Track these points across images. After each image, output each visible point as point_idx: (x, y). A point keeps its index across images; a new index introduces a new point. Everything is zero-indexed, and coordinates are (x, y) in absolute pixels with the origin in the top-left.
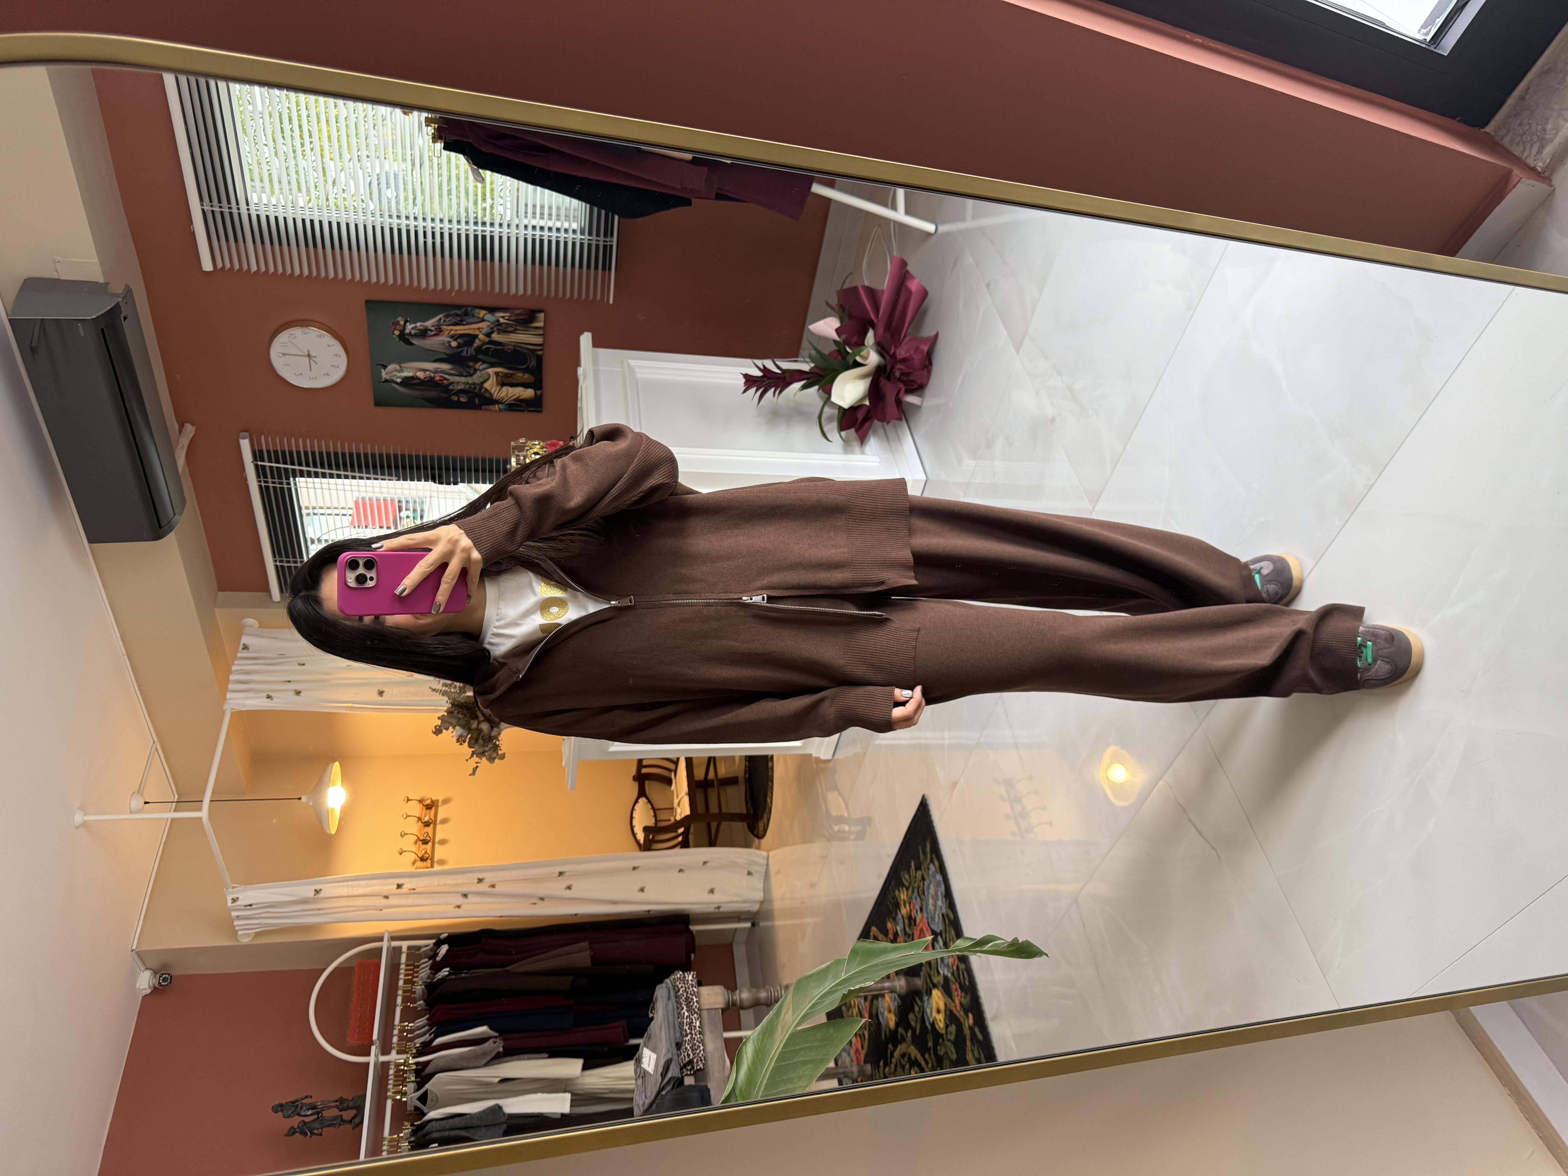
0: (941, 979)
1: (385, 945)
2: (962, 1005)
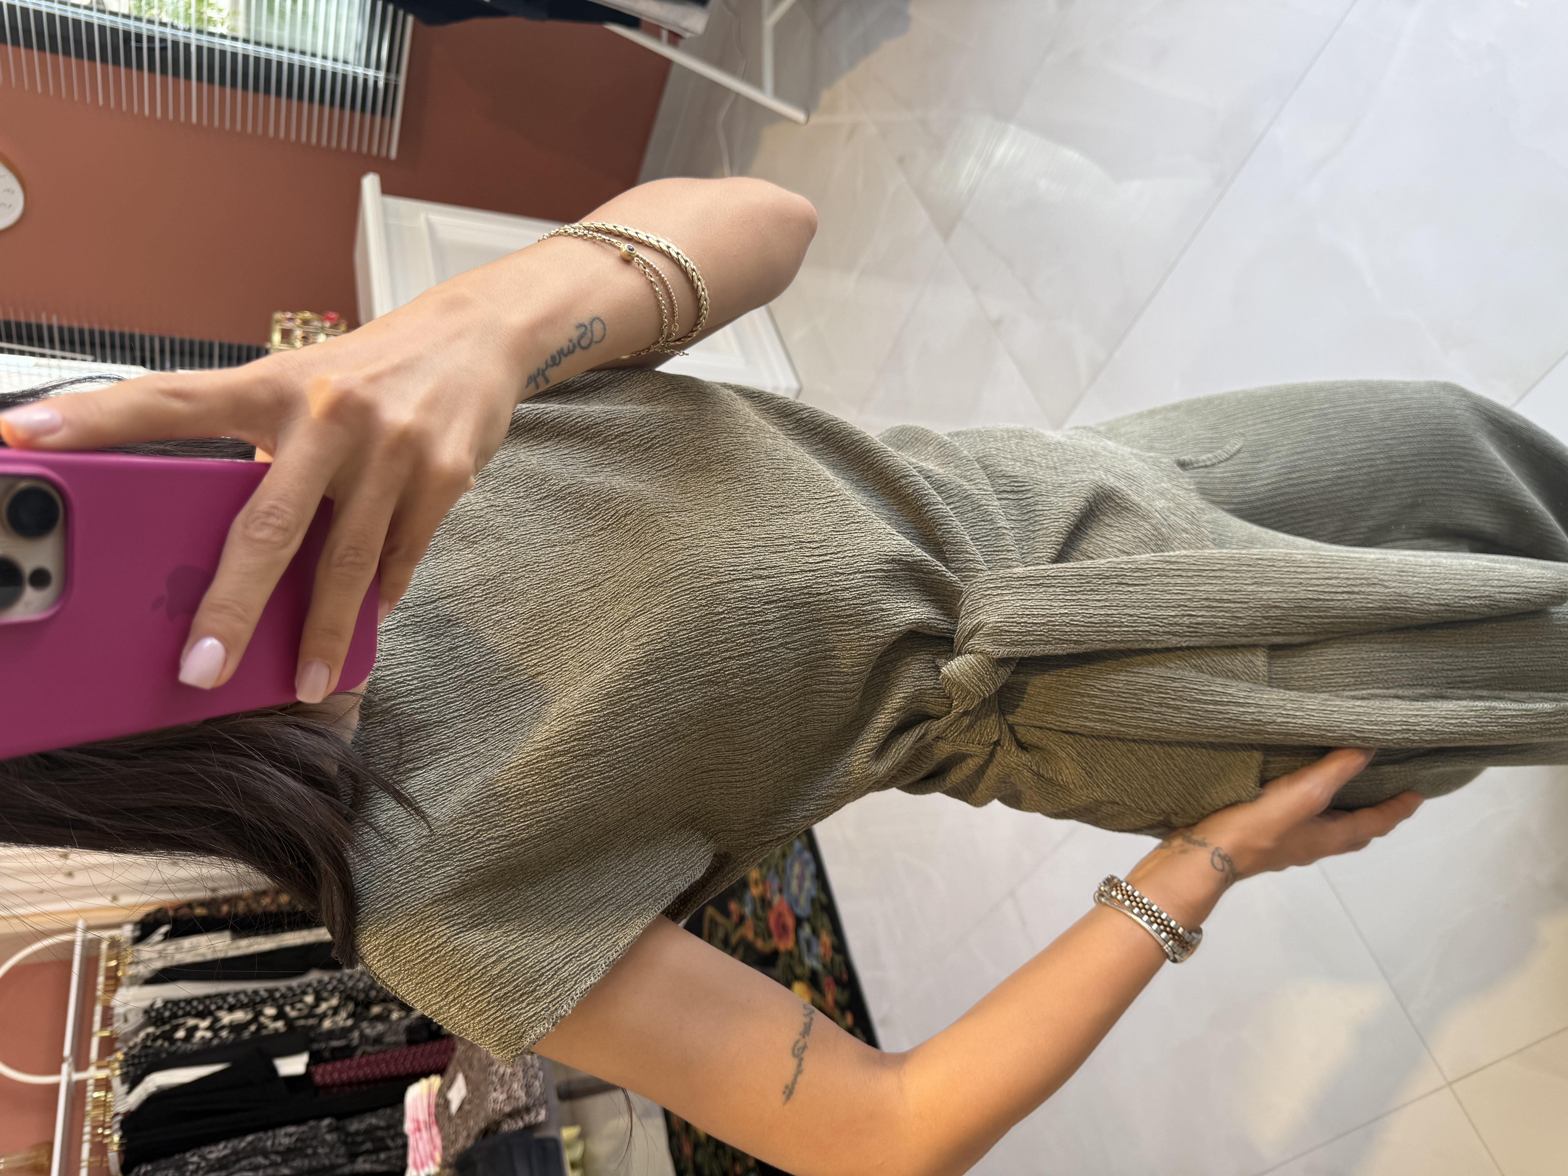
0: (807, 971)
1: (78, 937)
2: (837, 1003)
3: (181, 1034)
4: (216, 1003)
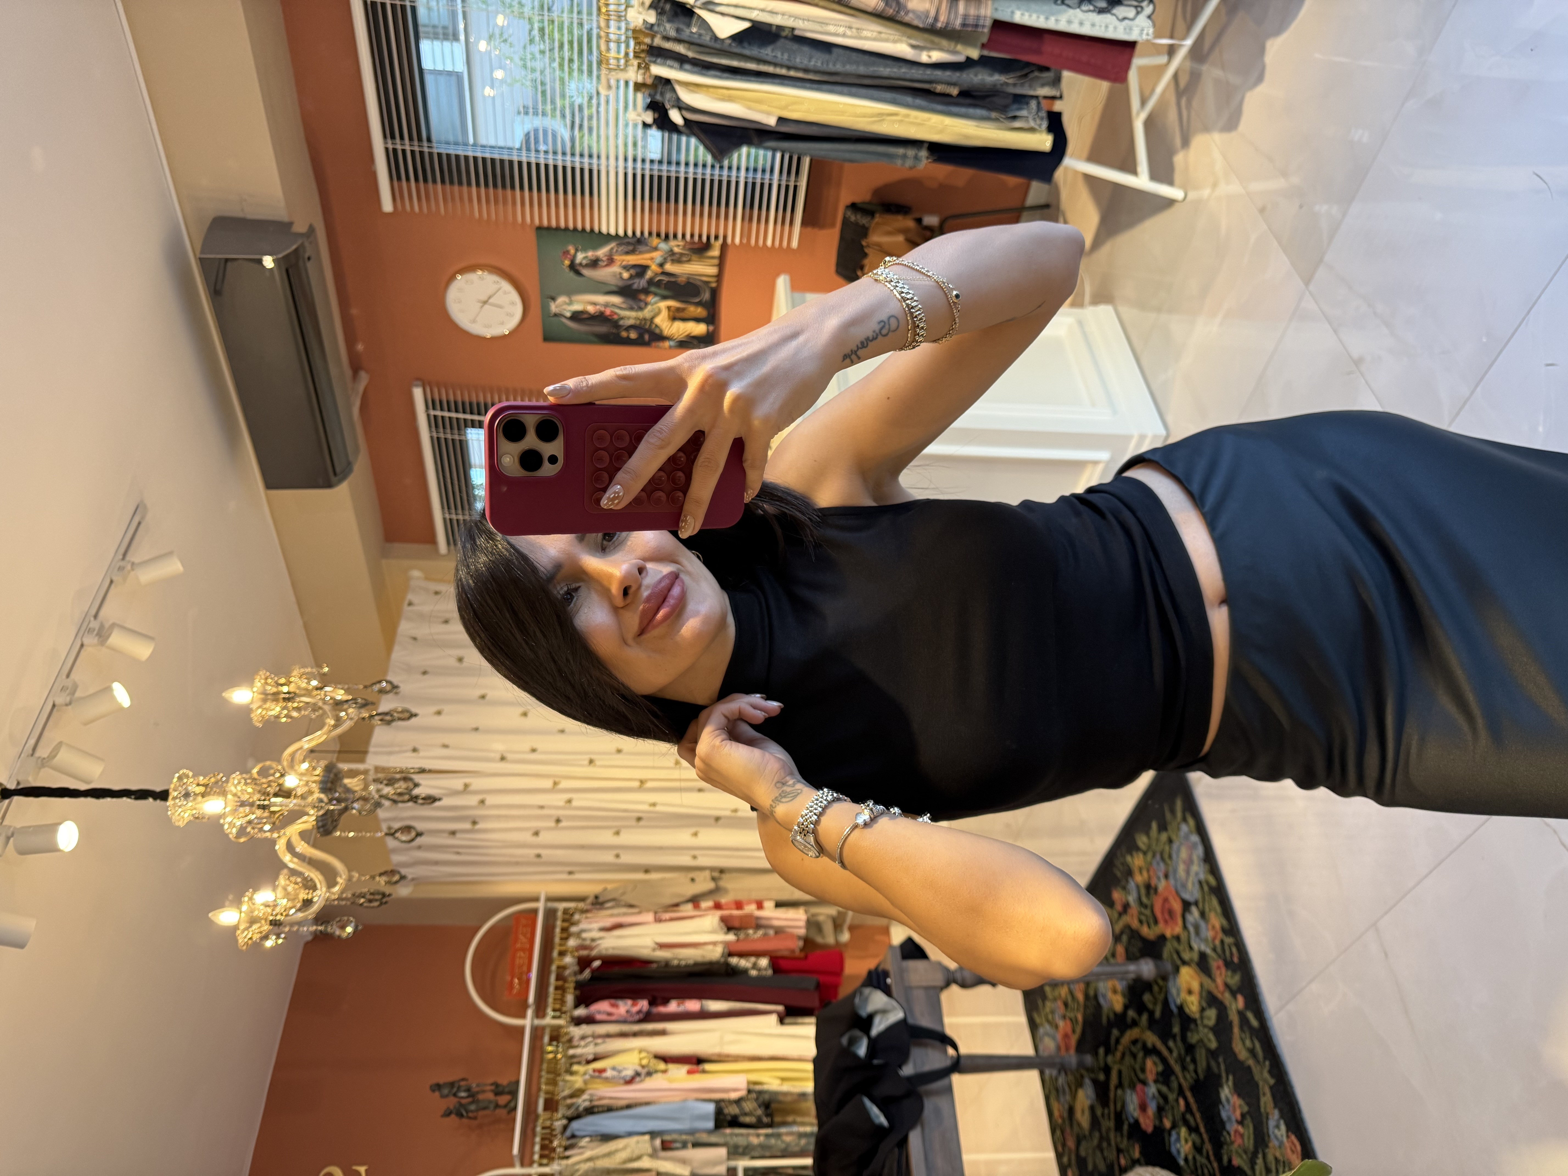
0: (1196, 957)
1: (541, 906)
2: (1227, 985)
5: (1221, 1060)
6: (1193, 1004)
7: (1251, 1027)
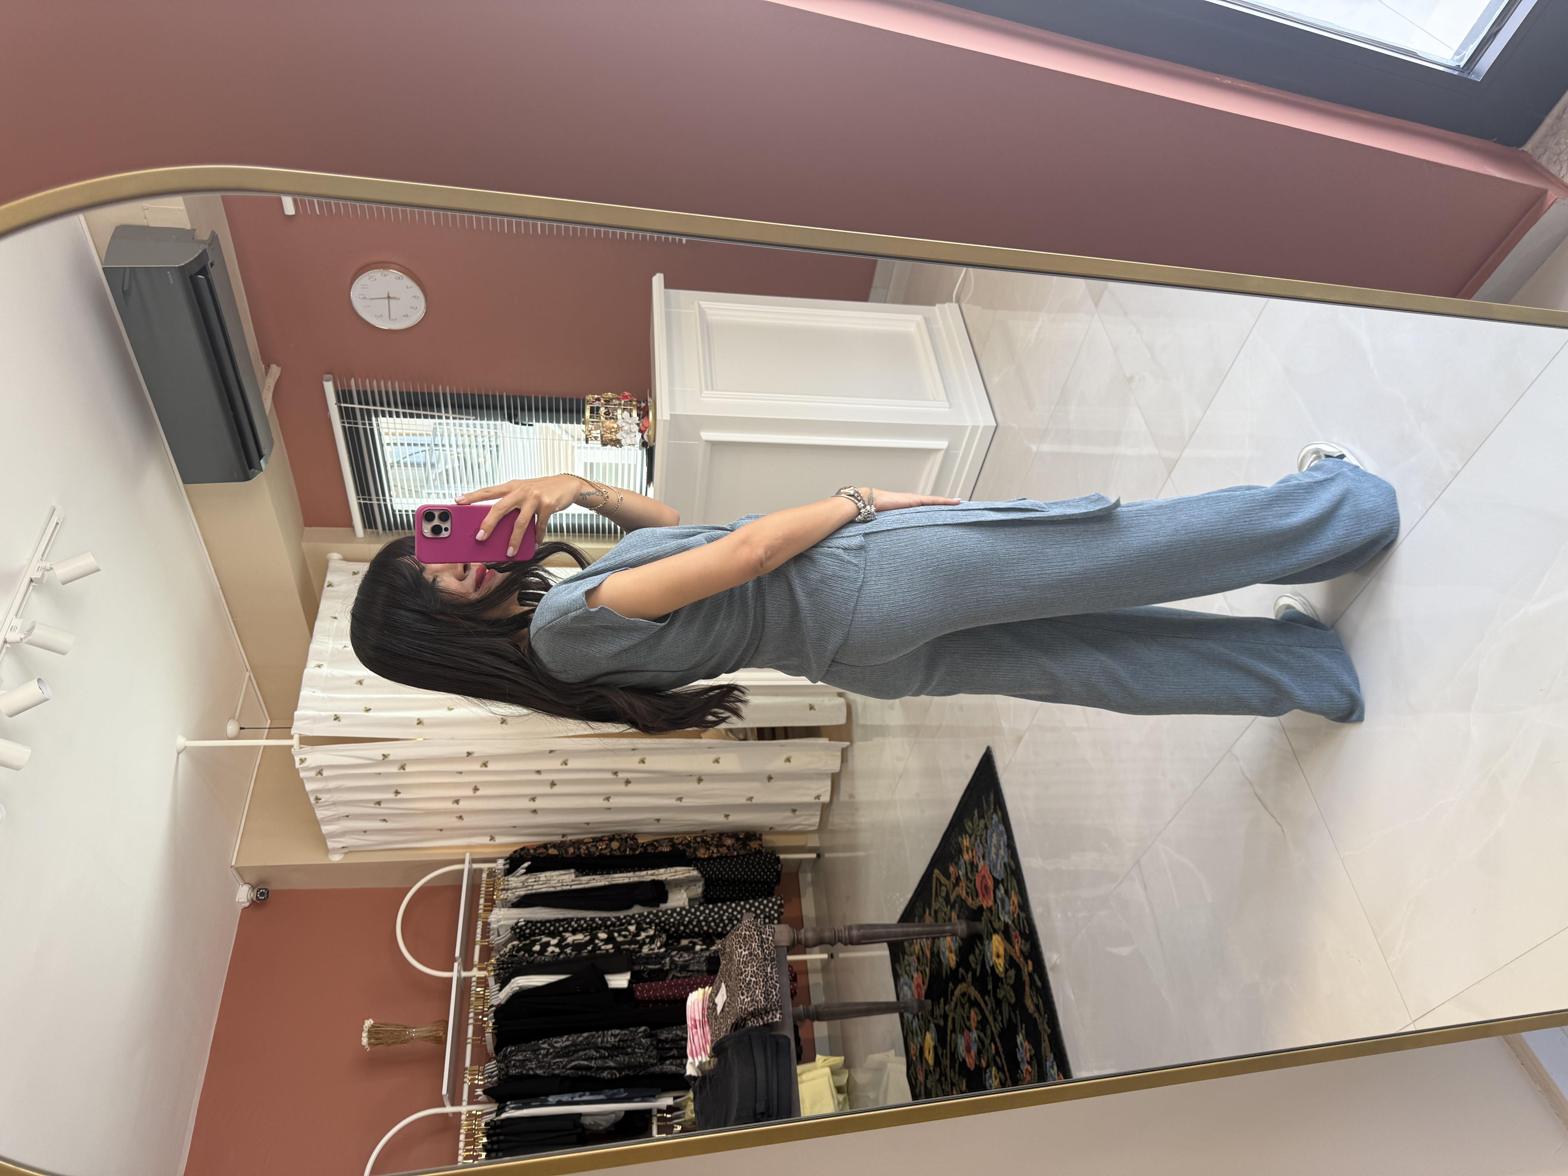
0: (1002, 926)
1: (466, 867)
2: (1022, 953)
3: (537, 948)
4: (563, 926)
5: (1017, 1012)
6: (1000, 964)
7: (1037, 987)
